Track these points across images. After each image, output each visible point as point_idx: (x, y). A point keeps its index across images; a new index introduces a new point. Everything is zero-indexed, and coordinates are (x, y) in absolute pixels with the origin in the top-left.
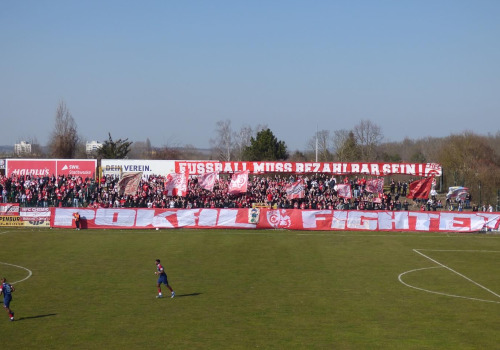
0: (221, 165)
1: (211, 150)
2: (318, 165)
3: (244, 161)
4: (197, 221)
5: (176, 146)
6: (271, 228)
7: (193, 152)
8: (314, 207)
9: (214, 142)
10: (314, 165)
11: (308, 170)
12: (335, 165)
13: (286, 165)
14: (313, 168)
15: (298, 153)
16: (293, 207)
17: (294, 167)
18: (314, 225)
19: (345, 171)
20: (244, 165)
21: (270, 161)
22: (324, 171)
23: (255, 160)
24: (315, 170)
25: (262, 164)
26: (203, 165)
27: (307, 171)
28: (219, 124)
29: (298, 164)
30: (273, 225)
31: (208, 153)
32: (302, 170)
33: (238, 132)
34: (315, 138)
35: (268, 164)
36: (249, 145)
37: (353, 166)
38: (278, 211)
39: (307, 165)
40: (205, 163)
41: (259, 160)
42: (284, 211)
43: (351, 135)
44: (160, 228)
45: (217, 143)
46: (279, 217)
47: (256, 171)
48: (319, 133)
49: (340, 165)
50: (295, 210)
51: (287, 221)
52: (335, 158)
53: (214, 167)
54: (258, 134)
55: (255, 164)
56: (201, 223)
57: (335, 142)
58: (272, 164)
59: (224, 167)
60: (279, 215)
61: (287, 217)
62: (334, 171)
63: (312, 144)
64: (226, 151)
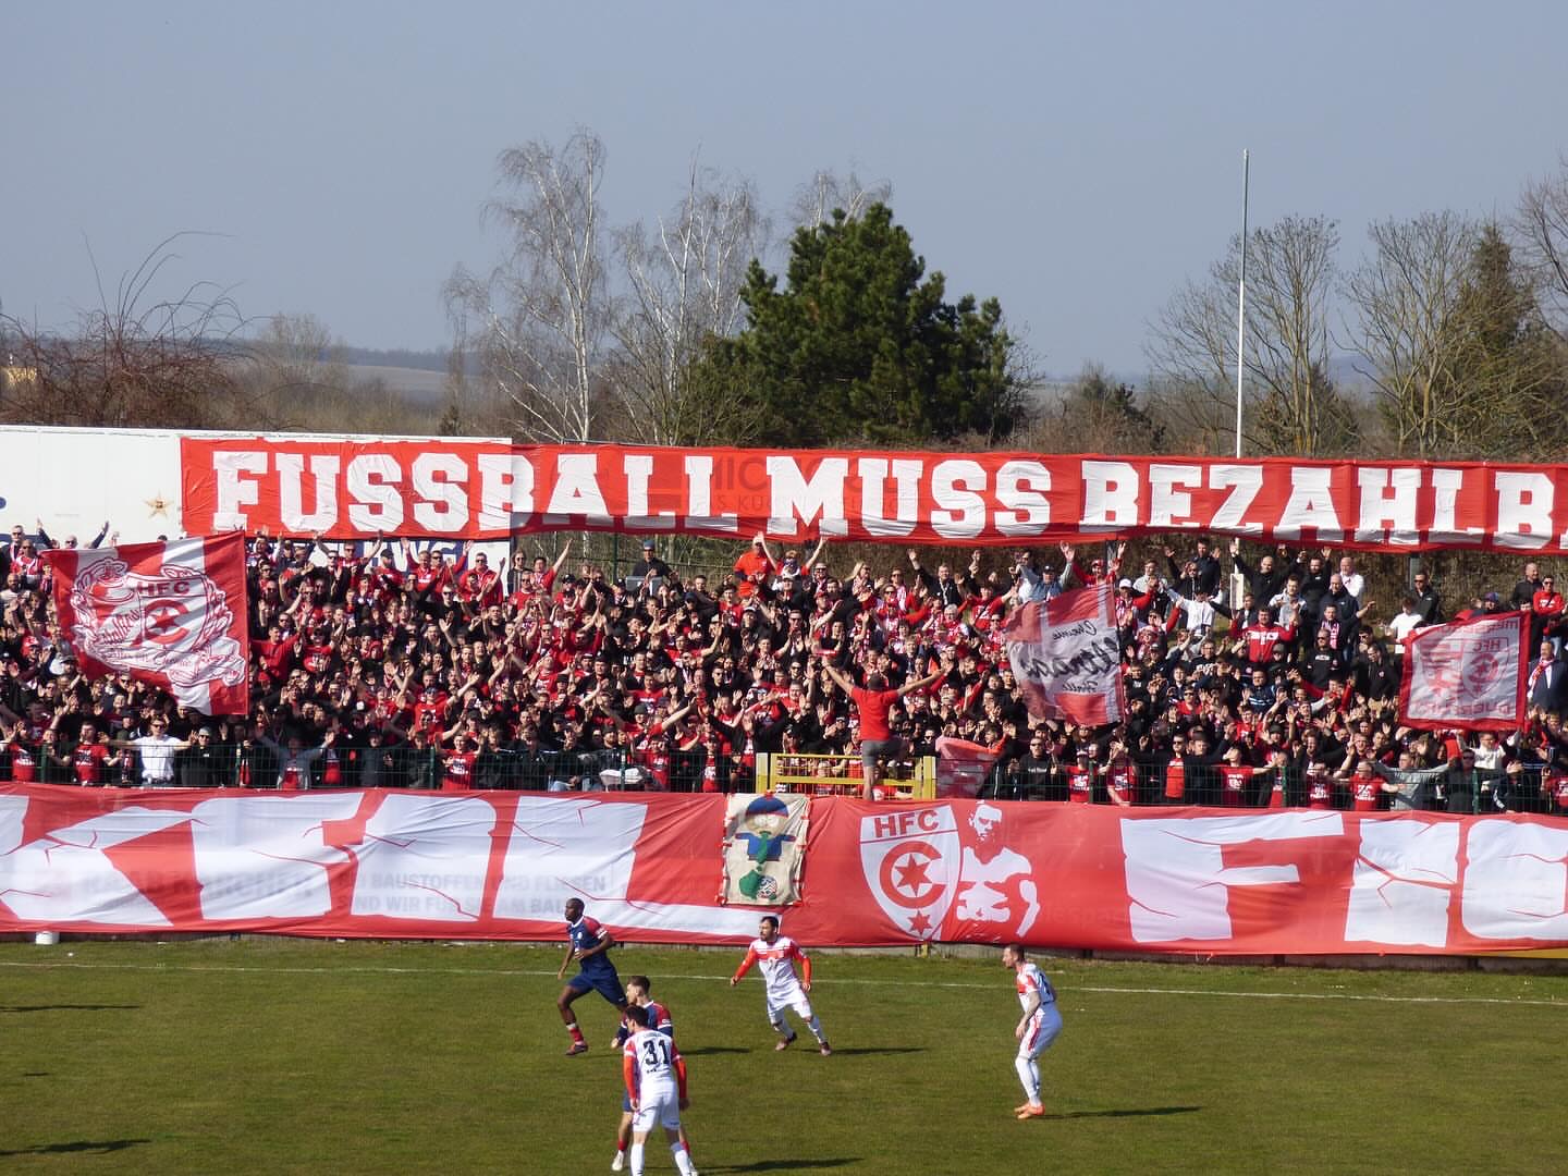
0: (525, 470)
1: (454, 363)
2: (1248, 481)
3: (692, 442)
4: (342, 880)
5: (184, 326)
6: (890, 936)
7: (313, 372)
8: (1205, 792)
9: (481, 302)
10: (1219, 476)
11: (1170, 510)
12: (1371, 480)
13: (1010, 472)
14: (1209, 499)
15: (1095, 389)
16: (1059, 790)
17: (1069, 494)
18: (1209, 923)
19: (1444, 523)
20: (699, 468)
21: (885, 444)
22: (1289, 523)
23: (777, 441)
24: (1227, 518)
25: (833, 469)
26: (390, 469)
27: (1160, 519)
28: (519, 162)
29: (1094, 473)
30: (901, 917)
31: (433, 383)
32: (1128, 517)
33: (657, 229)
34: (1227, 274)
35: (872, 469)
36: (735, 324)
37: (1509, 484)
38: (945, 815)
39: (1163, 476)
40: (405, 455)
41: (807, 441)
42: (987, 813)
43: (1494, 256)
44: (67, 935)
45: (502, 307)
46: (949, 862)
47: (782, 521)
48: (1254, 243)
49: (1407, 480)
50: (1069, 809)
51: (1010, 887)
52: (1378, 432)
53: (472, 487)
54: (807, 248)
55: (781, 468)
56: (369, 901)
57: (1378, 306)
58: (908, 471)
59: (546, 481)
60: (947, 842)
61: (1012, 863)
62: (1368, 524)
63: (1206, 324)
64: (567, 372)
